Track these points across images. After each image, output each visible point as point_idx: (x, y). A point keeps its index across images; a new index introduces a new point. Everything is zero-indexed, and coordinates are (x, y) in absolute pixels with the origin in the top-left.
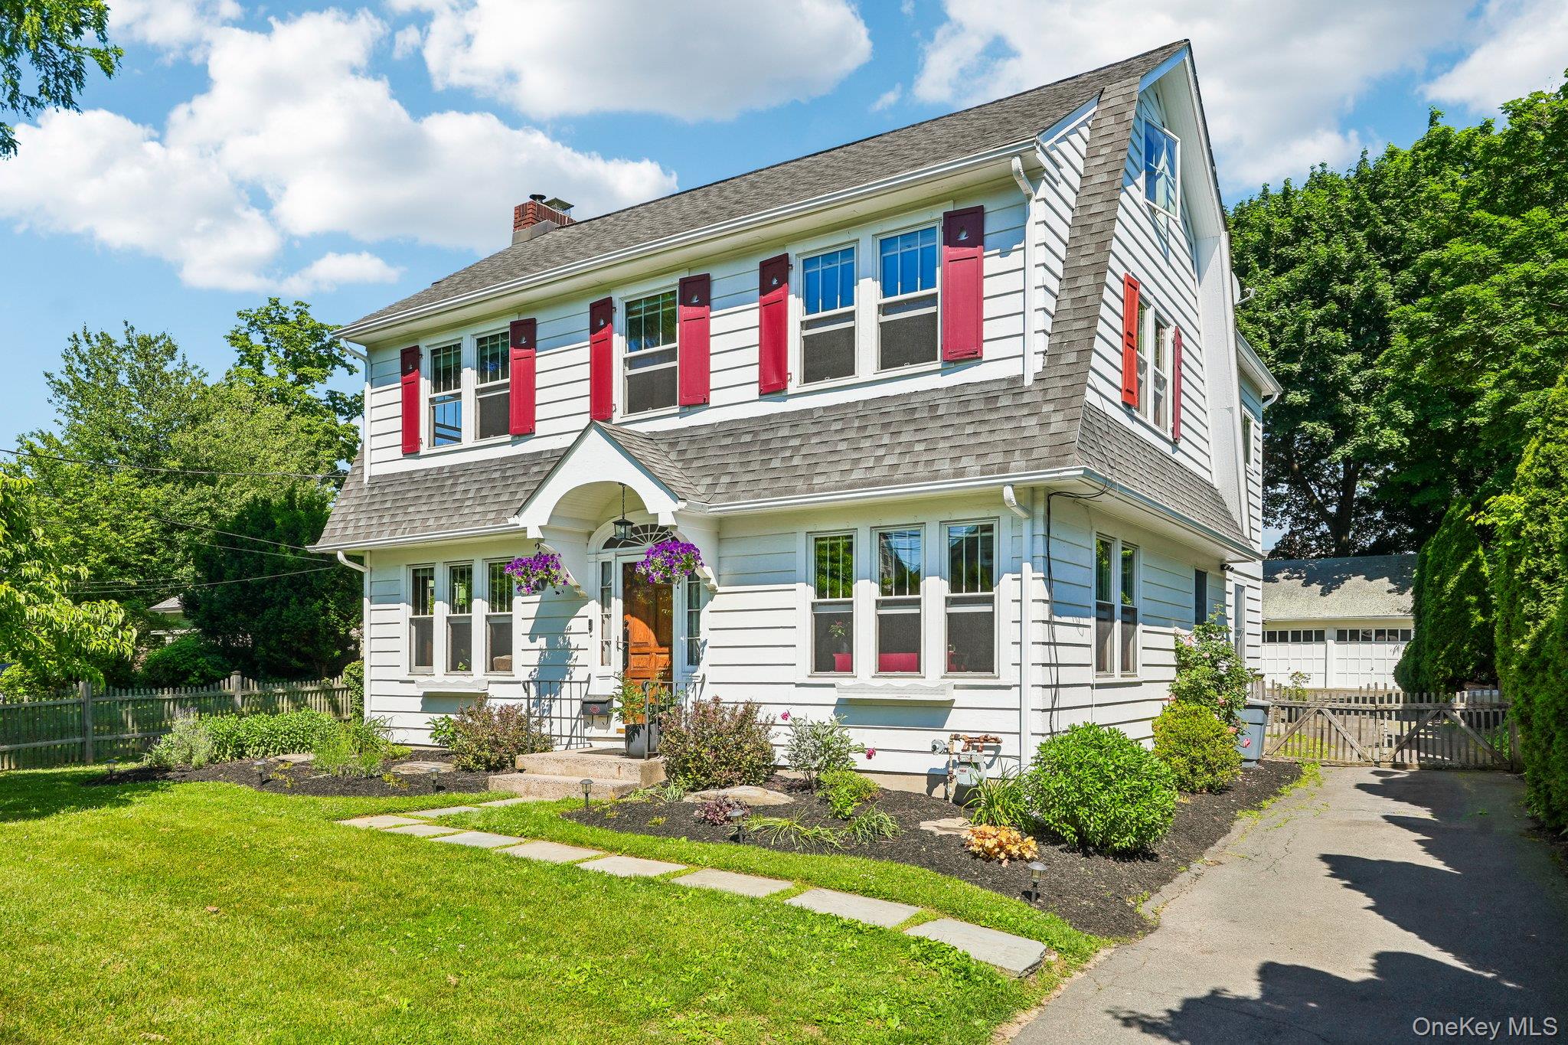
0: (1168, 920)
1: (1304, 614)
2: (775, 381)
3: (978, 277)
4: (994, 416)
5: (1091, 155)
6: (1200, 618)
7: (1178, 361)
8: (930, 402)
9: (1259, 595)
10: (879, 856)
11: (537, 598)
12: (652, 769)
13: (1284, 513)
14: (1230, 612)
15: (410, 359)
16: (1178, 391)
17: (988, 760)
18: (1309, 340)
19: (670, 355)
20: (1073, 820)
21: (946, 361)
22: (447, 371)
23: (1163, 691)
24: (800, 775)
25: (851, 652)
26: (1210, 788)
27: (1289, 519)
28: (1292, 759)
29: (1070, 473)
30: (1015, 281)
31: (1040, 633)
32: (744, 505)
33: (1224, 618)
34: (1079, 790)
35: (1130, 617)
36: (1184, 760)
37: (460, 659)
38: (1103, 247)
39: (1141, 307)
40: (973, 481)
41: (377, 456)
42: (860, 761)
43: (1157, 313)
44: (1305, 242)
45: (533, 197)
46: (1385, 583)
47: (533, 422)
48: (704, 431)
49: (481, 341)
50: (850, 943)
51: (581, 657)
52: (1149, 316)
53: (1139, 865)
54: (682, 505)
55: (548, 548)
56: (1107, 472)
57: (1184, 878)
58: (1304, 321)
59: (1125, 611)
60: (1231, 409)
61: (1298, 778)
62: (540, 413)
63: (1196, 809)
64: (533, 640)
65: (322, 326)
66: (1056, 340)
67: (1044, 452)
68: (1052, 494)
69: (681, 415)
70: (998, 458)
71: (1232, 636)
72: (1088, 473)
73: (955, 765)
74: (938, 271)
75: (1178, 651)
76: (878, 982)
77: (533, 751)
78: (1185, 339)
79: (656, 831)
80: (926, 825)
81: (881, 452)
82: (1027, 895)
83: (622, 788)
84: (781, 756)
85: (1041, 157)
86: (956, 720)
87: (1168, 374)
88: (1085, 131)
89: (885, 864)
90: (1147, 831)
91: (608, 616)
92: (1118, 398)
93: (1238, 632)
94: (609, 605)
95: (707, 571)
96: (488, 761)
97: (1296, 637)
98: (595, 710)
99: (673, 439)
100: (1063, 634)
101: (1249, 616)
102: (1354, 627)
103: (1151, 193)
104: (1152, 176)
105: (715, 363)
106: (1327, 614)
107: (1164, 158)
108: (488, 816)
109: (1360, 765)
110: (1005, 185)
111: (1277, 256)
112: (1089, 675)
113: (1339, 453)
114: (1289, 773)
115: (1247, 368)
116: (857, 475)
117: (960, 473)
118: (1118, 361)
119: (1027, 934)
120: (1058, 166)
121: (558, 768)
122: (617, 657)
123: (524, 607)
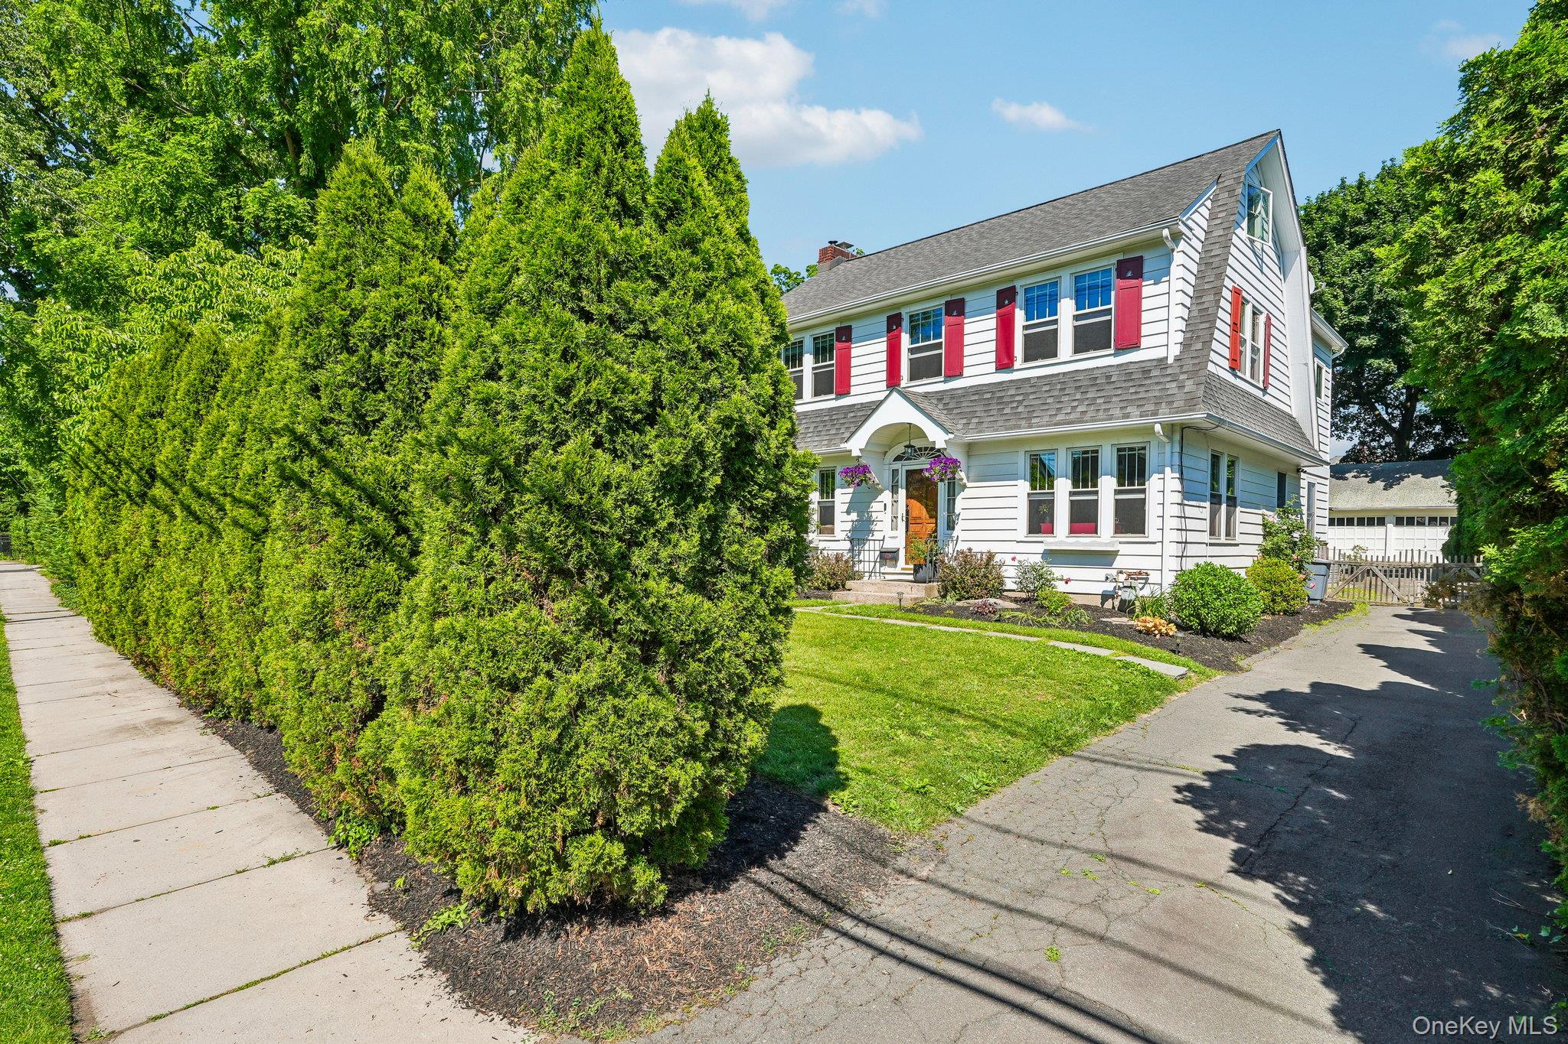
1: (1368, 505)
2: (1006, 361)
3: (1138, 298)
4: (1148, 382)
5: (1213, 216)
6: (1281, 503)
7: (1268, 335)
8: (1107, 373)
9: (1327, 489)
11: (848, 490)
12: (931, 589)
14: (1304, 501)
16: (1267, 355)
17: (1141, 585)
19: (938, 346)
20: (1198, 616)
21: (1117, 349)
23: (1254, 551)
24: (1024, 595)
25: (1052, 522)
26: (1285, 612)
27: (1358, 433)
28: (1350, 600)
29: (1198, 416)
30: (1163, 300)
31: (1176, 510)
32: (988, 435)
33: (1299, 505)
34: (1203, 599)
35: (1232, 502)
36: (1268, 593)
38: (1221, 273)
39: (1243, 305)
40: (1135, 421)
42: (1061, 587)
43: (1254, 306)
45: (831, 242)
46: (1438, 480)
47: (849, 386)
48: (959, 392)
49: (816, 339)
50: (1085, 659)
51: (879, 526)
52: (1248, 309)
53: (1238, 645)
54: (951, 436)
55: (863, 461)
56: (1220, 414)
57: (1266, 654)
59: (1228, 498)
60: (1306, 365)
61: (1351, 610)
62: (854, 381)
63: (1274, 622)
64: (848, 516)
66: (1189, 335)
67: (1182, 403)
68: (1184, 428)
69: (945, 382)
70: (1152, 408)
71: (1305, 517)
72: (1209, 415)
73: (1119, 588)
74: (1113, 293)
75: (1264, 525)
76: (1103, 674)
77: (855, 579)
78: (1273, 321)
79: (951, 616)
80: (1105, 620)
81: (1075, 404)
82: (1173, 651)
83: (917, 599)
84: (1009, 584)
85: (1181, 226)
86: (1119, 562)
87: (1261, 345)
88: (1209, 203)
90: (1242, 625)
91: (897, 501)
92: (1226, 364)
93: (1310, 515)
94: (897, 494)
95: (962, 474)
96: (829, 584)
97: (1361, 522)
98: (887, 556)
99: (940, 396)
100: (1190, 511)
101: (1317, 504)
102: (1410, 515)
103: (1251, 231)
104: (1252, 219)
105: (967, 350)
106: (1387, 505)
107: (1261, 205)
109: (1398, 604)
110: (1157, 244)
112: (1205, 537)
113: (1400, 383)
114: (1348, 607)
115: (1320, 333)
116: (1059, 418)
117: (1126, 416)
118: (1228, 342)
119: (1177, 664)
120: (1191, 229)
121: (873, 588)
122: (902, 525)
123: (842, 496)
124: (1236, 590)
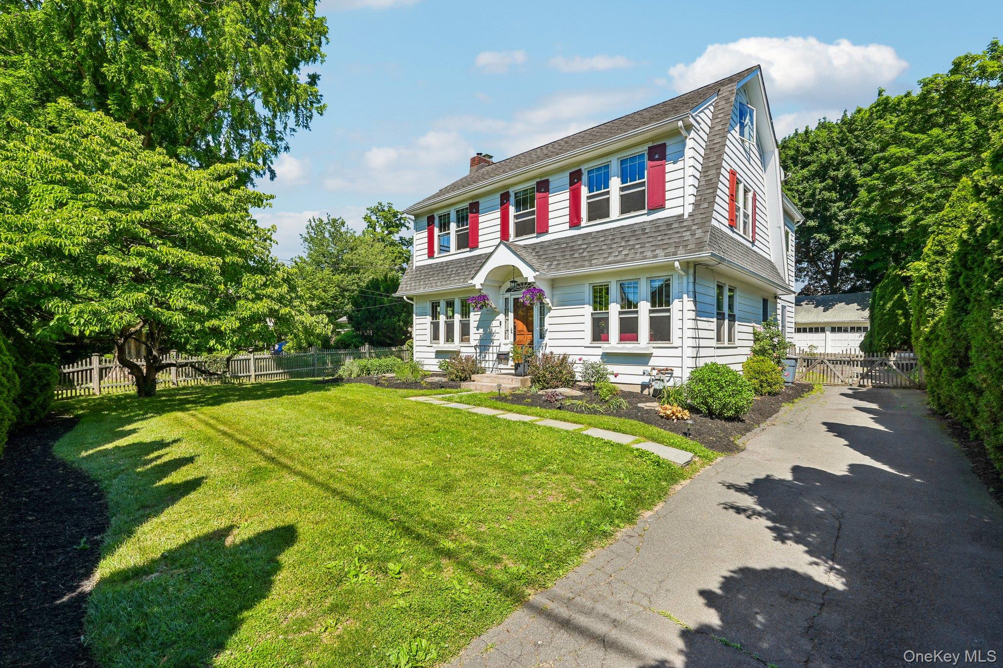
0: (749, 447)
1: (815, 320)
2: (576, 221)
3: (663, 173)
4: (671, 232)
5: (715, 117)
6: (765, 318)
7: (754, 207)
8: (642, 227)
9: (793, 310)
10: (620, 416)
11: (480, 313)
12: (526, 381)
13: (805, 276)
14: (779, 317)
15: (431, 220)
16: (754, 220)
17: (668, 379)
18: (817, 197)
19: (533, 213)
20: (706, 404)
21: (649, 209)
22: (445, 224)
23: (748, 351)
24: (586, 384)
25: (608, 333)
26: (769, 393)
27: (807, 278)
28: (810, 382)
29: (704, 255)
30: (680, 174)
31: (691, 324)
32: (563, 273)
33: (776, 319)
34: (709, 391)
35: (732, 318)
36: (758, 381)
37: (450, 338)
38: (720, 157)
39: (737, 183)
40: (661, 260)
41: (419, 258)
42: (612, 379)
43: (745, 186)
44: (816, 153)
45: (478, 154)
46: (855, 306)
47: (478, 242)
48: (546, 243)
49: (457, 212)
50: (608, 449)
51: (496, 337)
52: (741, 187)
53: (736, 424)
54: (537, 273)
55: (484, 292)
56: (722, 255)
57: (757, 430)
58: (815, 189)
59: (730, 315)
60: (779, 227)
61: (812, 390)
62: (480, 239)
63: (762, 402)
64: (478, 330)
65: (397, 212)
66: (699, 198)
67: (693, 246)
68: (696, 265)
69: (537, 237)
70: (673, 250)
71: (780, 328)
72: (713, 255)
73: (653, 380)
74: (646, 172)
75: (754, 334)
76: (620, 465)
77: (478, 373)
78: (758, 197)
79: (528, 404)
80: (640, 405)
81: (621, 249)
82: (685, 434)
83: (513, 388)
84: (578, 377)
85: (691, 120)
86: (653, 362)
87: (750, 212)
88: (711, 108)
89: (622, 420)
90: (739, 410)
91: (508, 320)
92: (726, 223)
93: (783, 326)
94: (508, 316)
95: (547, 300)
96: (461, 377)
97: (811, 330)
98: (502, 357)
99: (533, 247)
100: (701, 325)
101: (788, 319)
102: (840, 326)
103: (742, 133)
104: (742, 126)
105: (551, 215)
106: (826, 320)
107: (748, 117)
108: (461, 397)
109: (842, 385)
110: (676, 133)
111: (802, 161)
112: (714, 343)
113: (832, 248)
114: (809, 388)
115: (788, 209)
116: (610, 259)
117: (655, 256)
118: (727, 207)
119: (686, 449)
120: (699, 124)
121: (488, 380)
122: (511, 336)
123: (474, 317)
124: (735, 383)
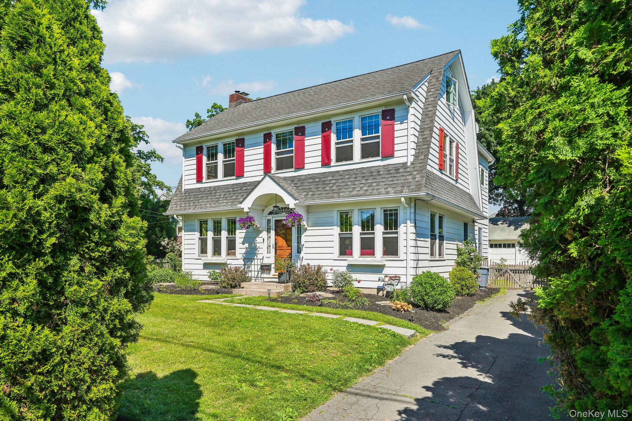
1: (508, 237)
2: (327, 161)
3: (393, 131)
4: (398, 175)
5: (428, 91)
6: (466, 238)
7: (457, 153)
8: (378, 170)
9: (487, 231)
10: (364, 310)
11: (244, 231)
12: (288, 287)
14: (477, 237)
15: (199, 150)
16: (457, 163)
17: (396, 283)
19: (291, 152)
20: (423, 300)
21: (382, 157)
22: (212, 154)
23: (453, 263)
24: (336, 289)
25: (352, 249)
26: (468, 294)
27: (503, 202)
28: (498, 286)
29: (422, 194)
30: (404, 133)
31: (412, 243)
32: (318, 202)
33: (474, 239)
34: (425, 291)
35: (442, 238)
36: (459, 285)
37: (216, 252)
38: (432, 121)
39: (445, 137)
40: (392, 196)
41: (187, 182)
42: (356, 284)
43: (450, 138)
45: (235, 91)
47: (243, 172)
48: (303, 177)
49: (224, 145)
51: (261, 251)
52: (448, 139)
53: (443, 314)
54: (298, 202)
55: (251, 215)
56: (433, 193)
57: (457, 318)
59: (440, 236)
60: (476, 168)
61: (498, 292)
62: (246, 169)
63: (462, 300)
64: (243, 245)
66: (418, 151)
67: (414, 187)
68: (416, 200)
69: (295, 171)
70: (399, 189)
71: (477, 245)
72: (428, 194)
73: (386, 285)
74: (380, 127)
75: (458, 250)
77: (246, 281)
78: (460, 146)
79: (296, 303)
80: (377, 303)
81: (362, 185)
82: (410, 320)
83: (279, 293)
84: (330, 283)
85: (412, 94)
86: (386, 271)
87: (454, 158)
88: (426, 84)
89: (367, 312)
90: (445, 304)
91: (270, 237)
92: (437, 167)
93: (480, 244)
94: (270, 233)
95: (304, 223)
96: (231, 285)
98: (265, 268)
99: (292, 179)
100: (420, 244)
101: (483, 238)
103: (448, 99)
104: (448, 94)
105: (306, 155)
107: (452, 87)
108: (240, 300)
109: (520, 289)
110: (401, 102)
112: (428, 257)
114: (497, 290)
115: (482, 153)
116: (354, 193)
117: (387, 193)
118: (437, 155)
119: (410, 328)
120: (418, 96)
121: (255, 287)
122: (273, 251)
123: (240, 234)
124: (442, 285)
